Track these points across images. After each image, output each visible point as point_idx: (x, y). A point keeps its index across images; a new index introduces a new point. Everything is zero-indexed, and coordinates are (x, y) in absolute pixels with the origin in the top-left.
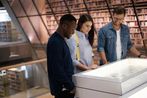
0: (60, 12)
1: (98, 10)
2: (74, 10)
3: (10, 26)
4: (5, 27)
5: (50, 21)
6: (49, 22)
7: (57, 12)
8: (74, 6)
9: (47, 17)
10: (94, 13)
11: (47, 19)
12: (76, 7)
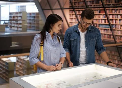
0: (82, 7)
1: (117, 7)
2: (95, 5)
3: (38, 17)
4: (34, 17)
5: (73, 15)
6: (71, 15)
7: (79, 7)
8: (94, 2)
9: (70, 11)
10: (112, 9)
11: (70, 13)
12: (96, 3)
